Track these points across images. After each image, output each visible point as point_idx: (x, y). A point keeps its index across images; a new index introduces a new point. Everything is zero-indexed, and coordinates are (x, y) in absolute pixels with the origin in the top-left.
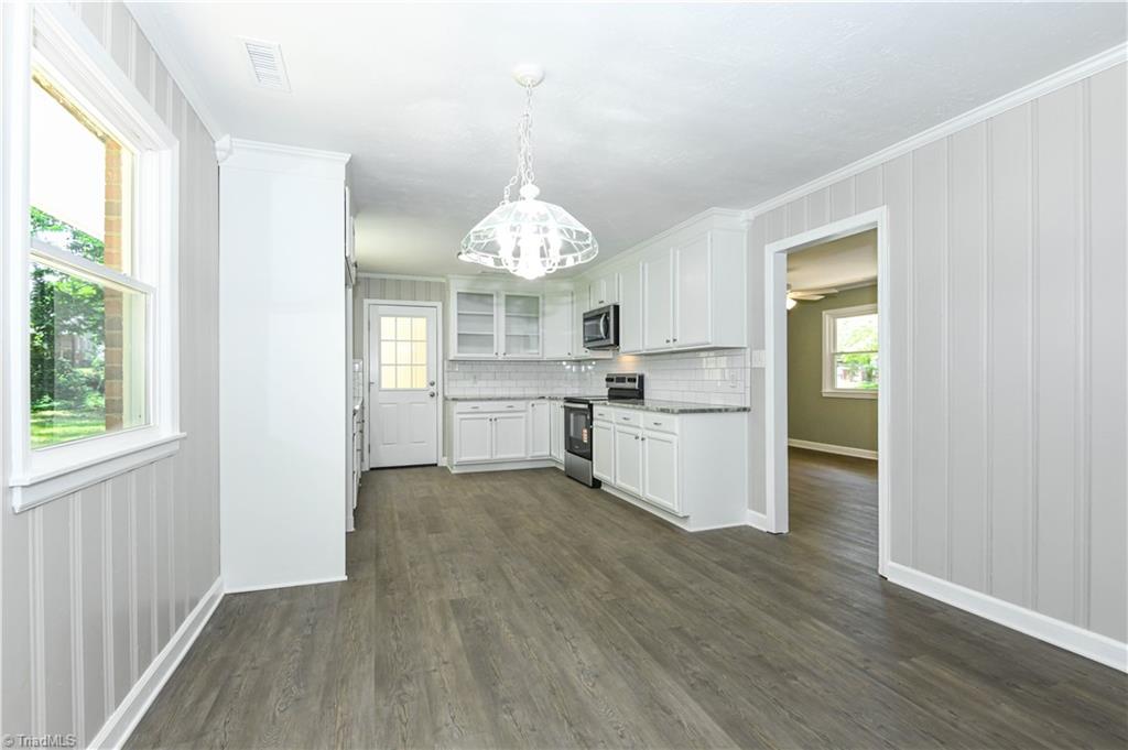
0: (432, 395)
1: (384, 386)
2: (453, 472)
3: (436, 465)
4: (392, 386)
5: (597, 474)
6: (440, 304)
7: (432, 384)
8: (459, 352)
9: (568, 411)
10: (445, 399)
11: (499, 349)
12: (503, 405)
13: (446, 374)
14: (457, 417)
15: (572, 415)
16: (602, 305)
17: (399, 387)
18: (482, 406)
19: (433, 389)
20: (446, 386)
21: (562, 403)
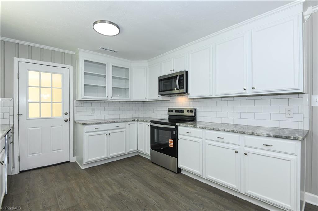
0: (66, 121)
1: (31, 116)
2: (83, 168)
3: (69, 162)
4: (37, 116)
5: (180, 165)
6: (72, 66)
7: (66, 114)
8: (85, 95)
9: (152, 128)
10: (75, 122)
11: (109, 94)
12: (113, 126)
13: (75, 108)
14: (85, 135)
15: (155, 130)
16: (173, 72)
17: (42, 116)
18: (102, 127)
19: (67, 117)
20: (75, 115)
21: (149, 124)
